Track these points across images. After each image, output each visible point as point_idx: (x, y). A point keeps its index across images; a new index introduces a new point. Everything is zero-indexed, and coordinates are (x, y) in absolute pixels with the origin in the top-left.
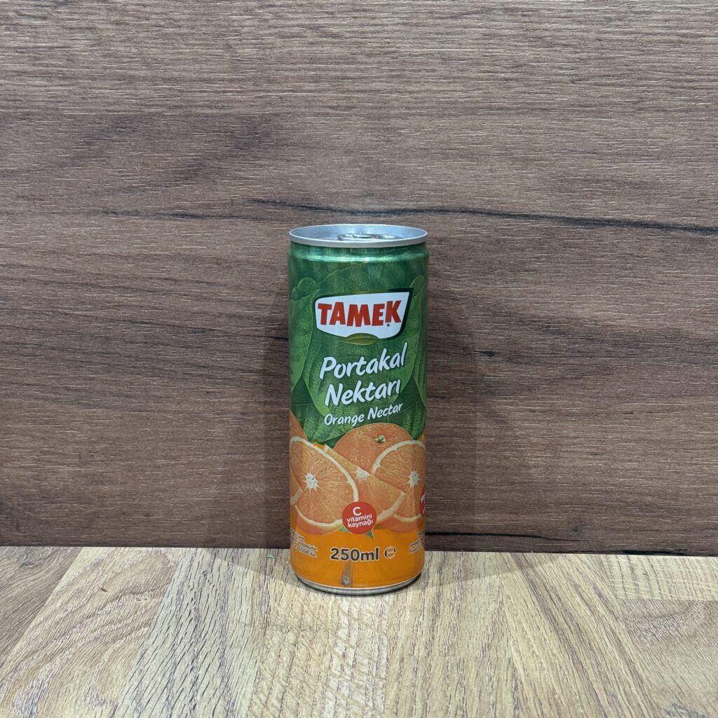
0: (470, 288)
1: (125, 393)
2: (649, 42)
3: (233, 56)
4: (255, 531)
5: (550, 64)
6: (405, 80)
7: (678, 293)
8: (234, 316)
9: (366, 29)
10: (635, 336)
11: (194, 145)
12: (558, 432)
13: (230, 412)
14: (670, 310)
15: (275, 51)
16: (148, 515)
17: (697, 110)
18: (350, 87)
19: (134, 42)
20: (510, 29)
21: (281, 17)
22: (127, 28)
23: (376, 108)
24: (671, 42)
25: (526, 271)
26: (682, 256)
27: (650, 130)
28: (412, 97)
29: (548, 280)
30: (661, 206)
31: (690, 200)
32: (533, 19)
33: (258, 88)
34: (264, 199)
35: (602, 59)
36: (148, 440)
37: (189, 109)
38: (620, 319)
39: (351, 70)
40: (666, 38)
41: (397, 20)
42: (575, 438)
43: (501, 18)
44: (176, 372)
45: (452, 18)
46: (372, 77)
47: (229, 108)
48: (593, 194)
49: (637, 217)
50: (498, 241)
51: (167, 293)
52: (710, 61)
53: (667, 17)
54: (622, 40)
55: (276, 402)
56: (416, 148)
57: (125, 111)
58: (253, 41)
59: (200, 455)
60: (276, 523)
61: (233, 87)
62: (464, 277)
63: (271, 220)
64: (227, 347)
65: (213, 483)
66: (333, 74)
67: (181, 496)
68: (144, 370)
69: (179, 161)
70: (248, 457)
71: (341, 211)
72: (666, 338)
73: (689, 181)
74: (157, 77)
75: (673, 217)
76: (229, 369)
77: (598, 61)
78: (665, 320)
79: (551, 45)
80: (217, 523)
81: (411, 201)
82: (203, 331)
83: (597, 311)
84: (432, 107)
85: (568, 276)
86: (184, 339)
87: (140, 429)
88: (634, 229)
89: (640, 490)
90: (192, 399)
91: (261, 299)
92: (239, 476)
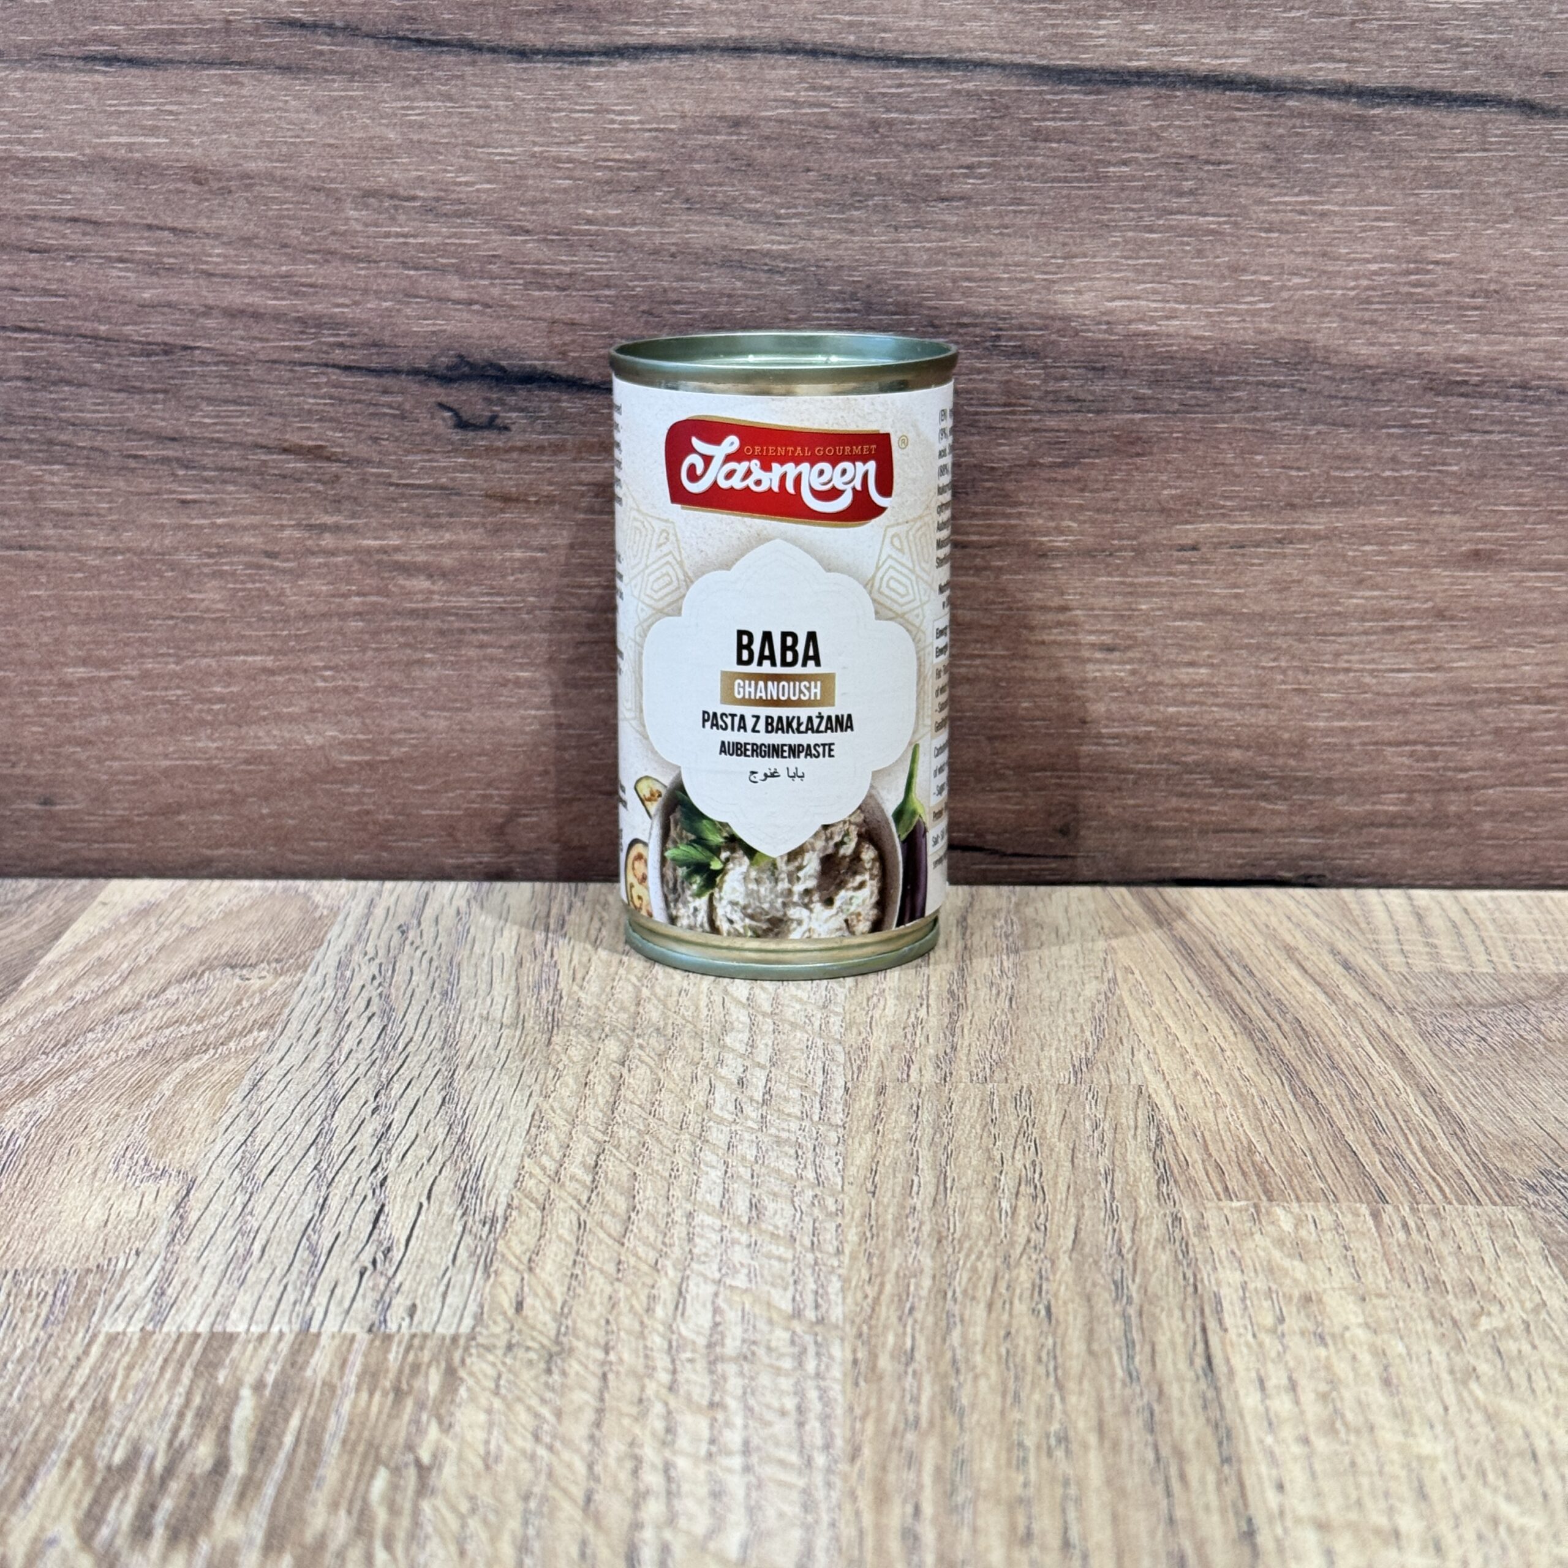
0: (809, 245)
4: (308, 839)
7: (1305, 253)
8: (242, 312)
10: (1201, 361)
13: (240, 551)
14: (1285, 295)
16: (47, 802)
25: (943, 200)
26: (1314, 161)
29: (996, 223)
30: (1263, 34)
34: (307, 19)
36: (44, 620)
38: (1168, 318)
42: (1062, 609)
44: (105, 453)
49: (1208, 64)
50: (874, 125)
51: (76, 255)
55: (350, 527)
59: (170, 655)
60: (356, 819)
62: (795, 215)
63: (325, 71)
64: (228, 391)
65: (202, 723)
67: (126, 755)
68: (26, 447)
70: (284, 661)
71: (493, 50)
72: (1277, 363)
75: (1294, 62)
76: (234, 445)
78: (1274, 320)
80: (216, 822)
81: (663, 25)
82: (168, 350)
83: (1113, 299)
85: (1043, 213)
86: (121, 371)
87: (24, 593)
88: (1200, 94)
89: (1214, 734)
90: (145, 518)
91: (306, 270)
92: (266, 708)
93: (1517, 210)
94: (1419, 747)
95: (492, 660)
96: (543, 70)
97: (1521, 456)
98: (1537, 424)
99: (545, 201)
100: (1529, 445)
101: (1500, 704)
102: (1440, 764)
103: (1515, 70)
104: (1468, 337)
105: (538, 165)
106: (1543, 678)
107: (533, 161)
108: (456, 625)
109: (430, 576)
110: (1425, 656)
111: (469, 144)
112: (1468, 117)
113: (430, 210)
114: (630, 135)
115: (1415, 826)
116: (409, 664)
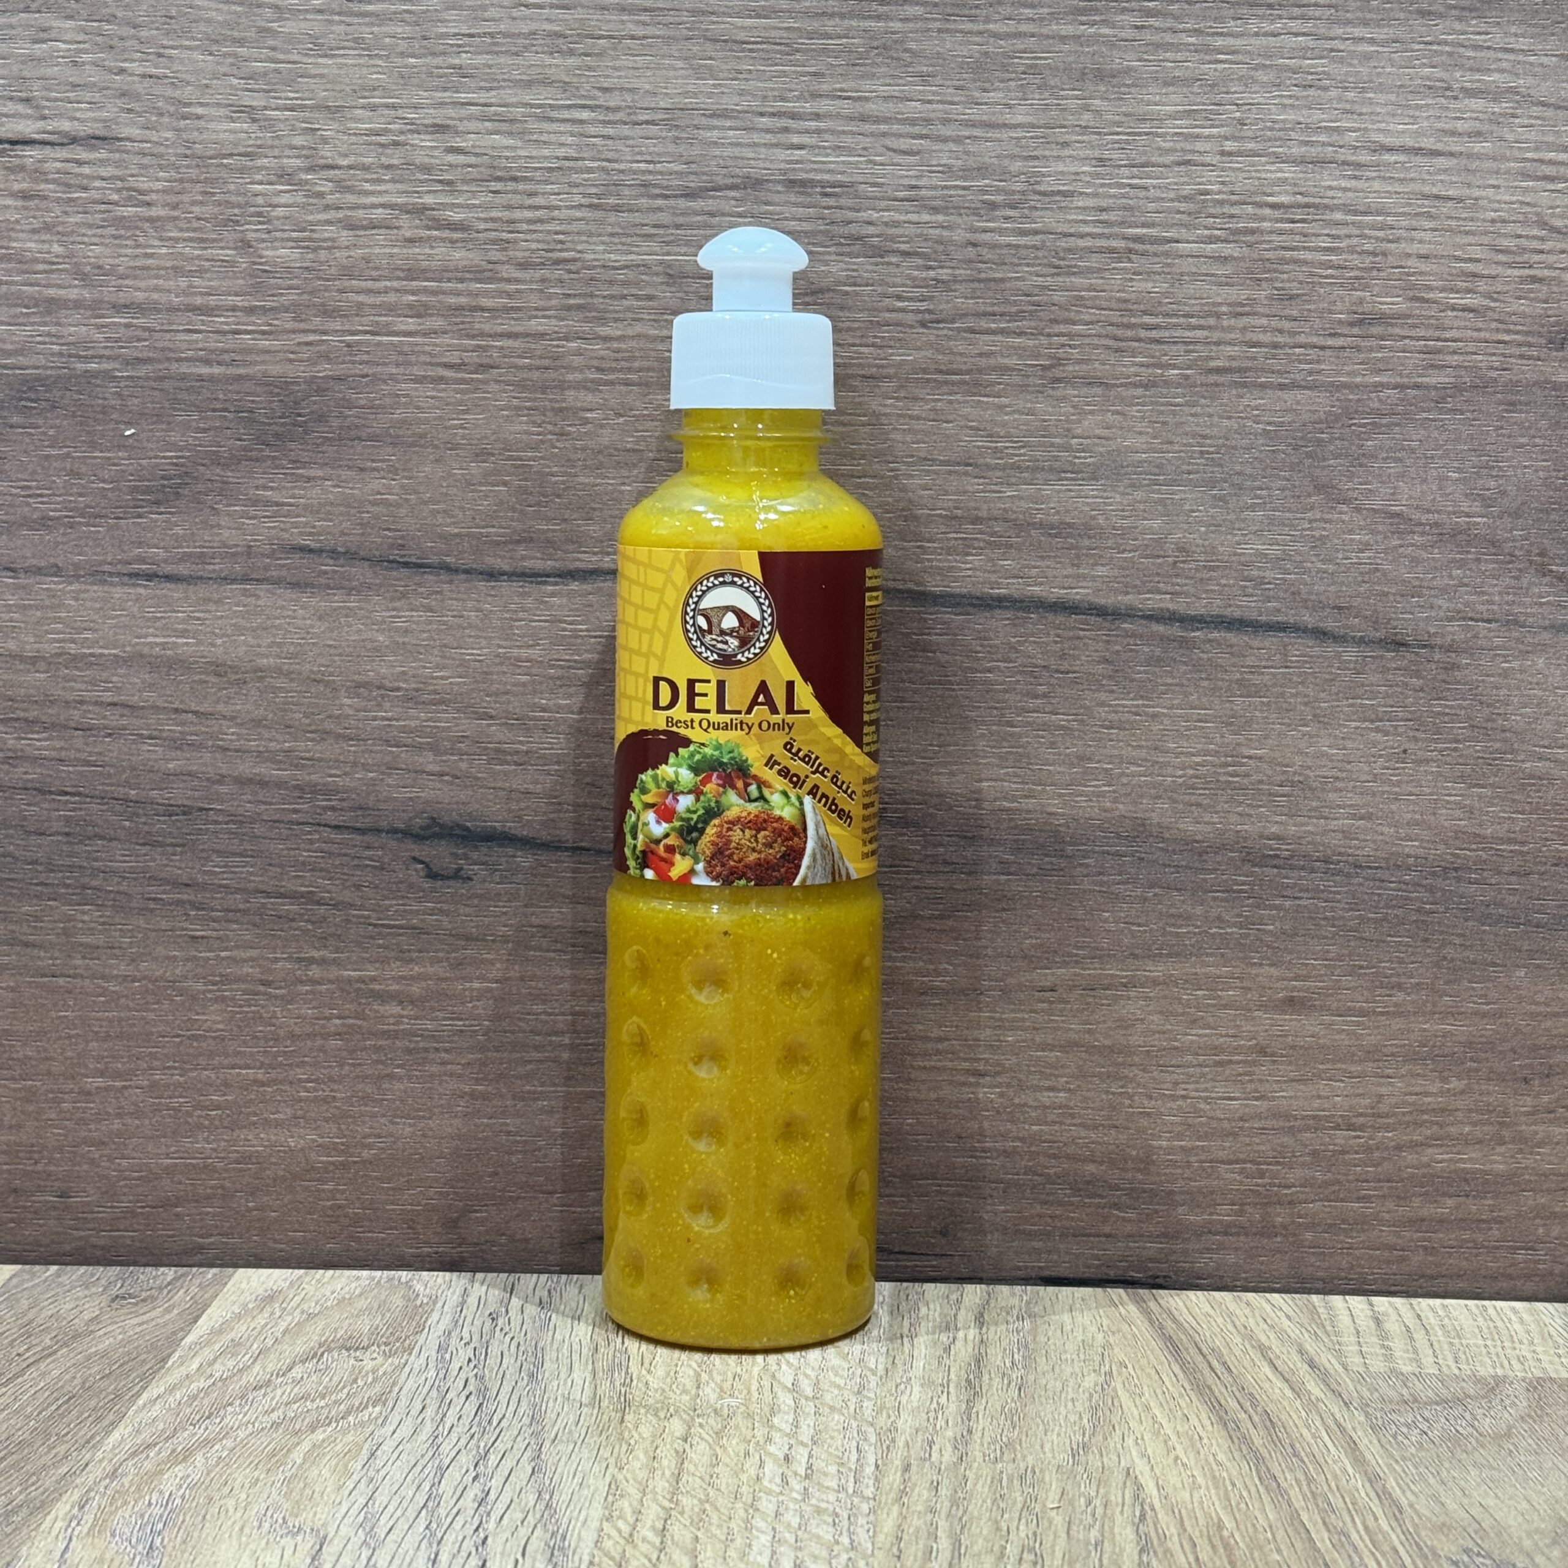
1: (24, 938)
2: (1070, 250)
3: (255, 263)
4: (287, 1230)
5: (879, 289)
6: (594, 314)
7: (1140, 747)
8: (251, 781)
9: (518, 214)
10: (1055, 833)
11: (174, 437)
12: (905, 1027)
13: (239, 979)
14: (1125, 780)
15: (338, 255)
16: (64, 1195)
17: (1167, 383)
18: (487, 327)
19: (59, 233)
20: (800, 220)
21: (350, 190)
22: (44, 204)
23: (538, 368)
24: (1112, 251)
26: (1146, 672)
27: (1079, 422)
28: (608, 349)
30: (1101, 571)
31: (1160, 560)
32: (843, 201)
33: (302, 326)
34: (313, 545)
35: (979, 281)
36: (69, 1037)
37: (166, 365)
38: (1026, 797)
39: (488, 295)
40: (1103, 243)
41: (578, 199)
42: (940, 1040)
43: (782, 198)
44: (129, 896)
45: (686, 196)
46: (529, 309)
47: (245, 363)
48: (968, 547)
49: (1056, 593)
51: (113, 733)
52: (1190, 289)
53: (1104, 203)
54: (1018, 246)
55: (334, 959)
56: (616, 449)
57: (37, 368)
58: (295, 235)
59: (175, 1068)
60: (330, 1212)
61: (254, 324)
63: (329, 587)
64: (235, 845)
65: (200, 1127)
66: (452, 300)
67: (134, 1154)
68: (63, 891)
69: (143, 468)
70: (273, 1074)
71: (467, 572)
72: (1119, 836)
73: (1156, 524)
74: (102, 301)
75: (1127, 593)
76: (238, 890)
77: (972, 285)
78: (1115, 801)
79: (879, 252)
80: (208, 1213)
82: (186, 811)
83: (981, 781)
84: (649, 369)
85: (921, 709)
86: (146, 828)
87: (53, 1014)
88: (1050, 617)
89: (1070, 1150)
90: (160, 951)
91: (305, 746)
92: (256, 1115)
93: (1314, 716)
94: (1248, 1165)
95: (451, 1075)
96: (507, 588)
97: (1325, 918)
98: (1339, 893)
99: (507, 693)
100: (1333, 909)
101: (1316, 1129)
102: (1267, 1181)
103: (1310, 604)
104: (1278, 818)
105: (502, 664)
106: (1351, 1108)
107: (497, 660)
108: (421, 1045)
109: (401, 1003)
110: (1250, 1087)
111: (445, 646)
112: (1270, 642)
113: (409, 699)
114: (579, 641)
115: (1246, 1235)
116: (381, 1078)
